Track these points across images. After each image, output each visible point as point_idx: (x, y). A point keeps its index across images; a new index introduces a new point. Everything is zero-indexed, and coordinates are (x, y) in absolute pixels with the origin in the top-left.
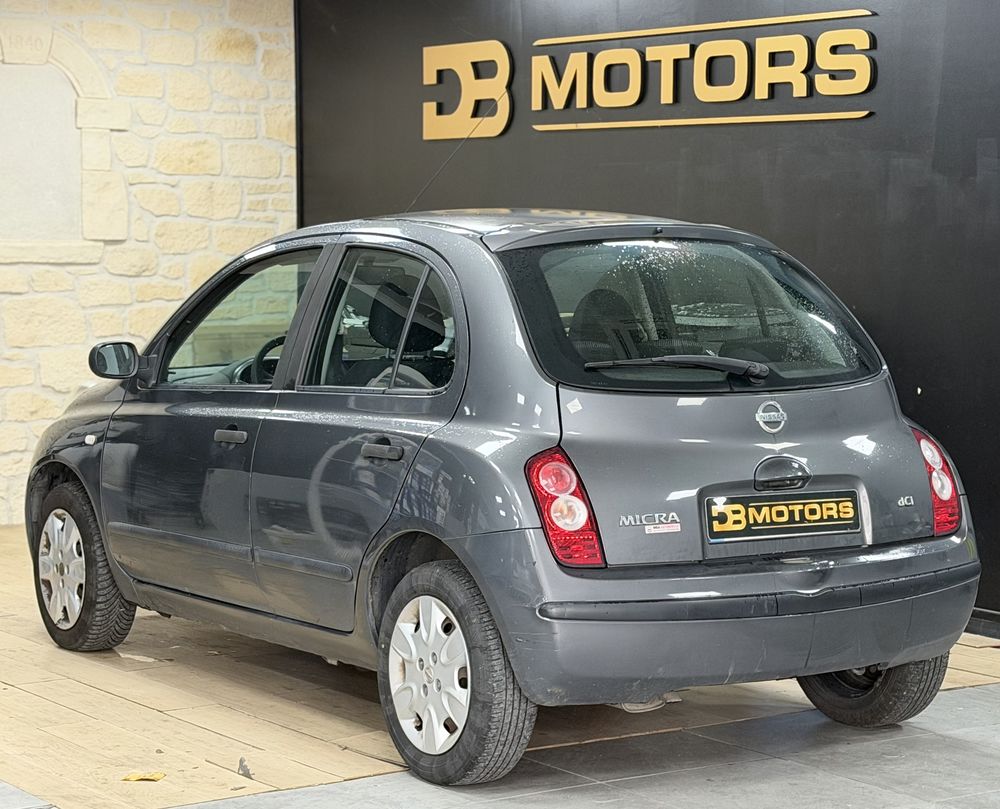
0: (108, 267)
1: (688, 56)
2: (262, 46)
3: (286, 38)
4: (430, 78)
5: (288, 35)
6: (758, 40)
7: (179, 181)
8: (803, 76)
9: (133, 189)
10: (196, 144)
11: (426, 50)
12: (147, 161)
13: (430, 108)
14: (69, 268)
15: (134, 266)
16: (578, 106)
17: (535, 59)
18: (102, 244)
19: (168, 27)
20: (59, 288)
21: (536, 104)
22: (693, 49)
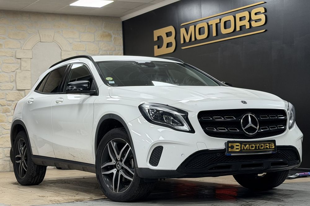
1: (219, 22)
2: (113, 36)
4: (156, 39)
5: (121, 33)
6: (236, 14)
8: (248, 23)
13: (156, 47)
16: (192, 41)
17: (181, 29)
19: (87, 31)
21: (182, 42)
22: (220, 20)
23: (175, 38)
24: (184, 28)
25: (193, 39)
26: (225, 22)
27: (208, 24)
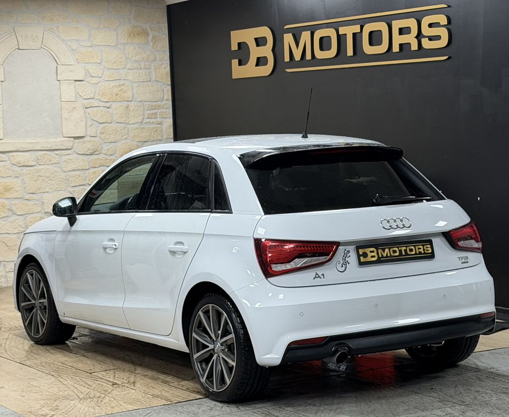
0: (76, 151)
1: (359, 31)
2: (151, 34)
3: (164, 29)
4: (234, 47)
6: (393, 22)
7: (111, 105)
8: (416, 39)
9: (88, 110)
10: (119, 86)
11: (231, 32)
12: (94, 96)
13: (235, 62)
14: (57, 152)
15: (90, 150)
16: (307, 59)
18: (72, 139)
19: (102, 26)
20: (51, 162)
21: (287, 58)
22: (362, 27)
23: (273, 50)
24: (291, 34)
25: (308, 56)
26: (371, 33)
27: (337, 31)
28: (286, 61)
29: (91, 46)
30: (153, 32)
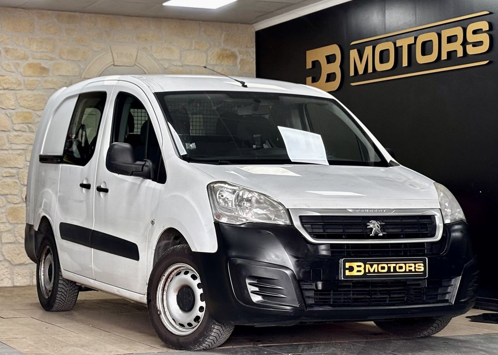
1: (413, 42)
2: (240, 57)
3: (252, 54)
4: (309, 66)
5: (253, 52)
6: (442, 31)
8: (461, 46)
11: (307, 52)
13: (309, 79)
16: (369, 72)
17: (351, 51)
19: (193, 48)
21: (352, 73)
22: (416, 38)
23: (341, 66)
24: (356, 50)
25: (370, 70)
26: (424, 44)
27: (395, 44)
28: (351, 75)
29: (182, 66)
30: (241, 55)
